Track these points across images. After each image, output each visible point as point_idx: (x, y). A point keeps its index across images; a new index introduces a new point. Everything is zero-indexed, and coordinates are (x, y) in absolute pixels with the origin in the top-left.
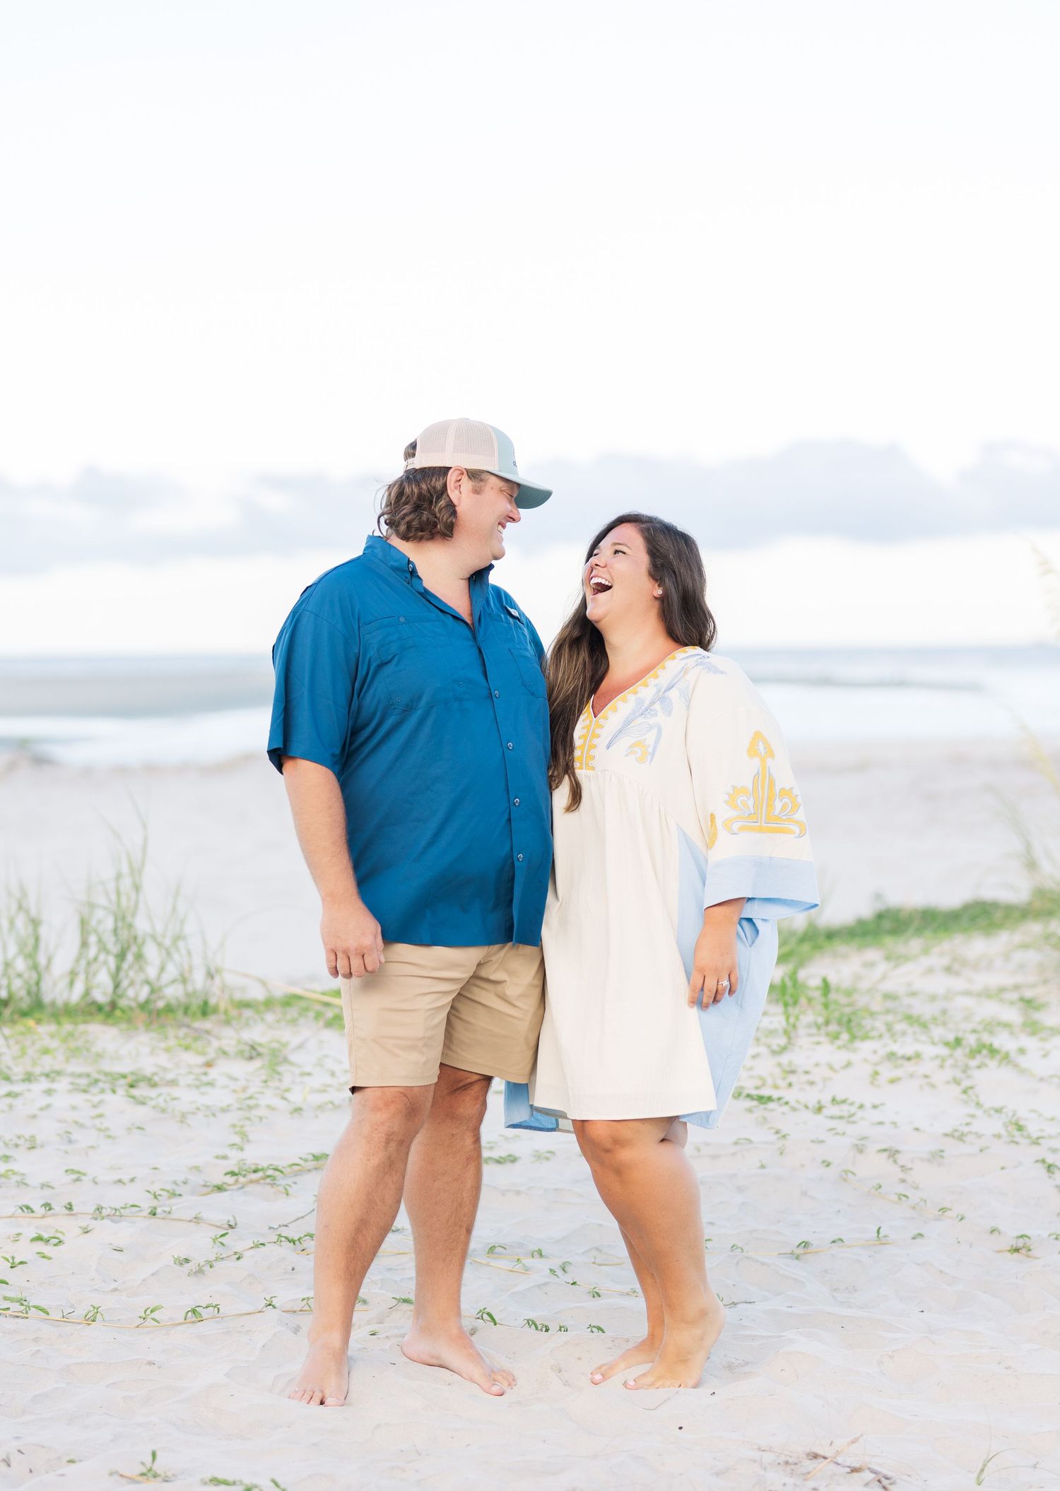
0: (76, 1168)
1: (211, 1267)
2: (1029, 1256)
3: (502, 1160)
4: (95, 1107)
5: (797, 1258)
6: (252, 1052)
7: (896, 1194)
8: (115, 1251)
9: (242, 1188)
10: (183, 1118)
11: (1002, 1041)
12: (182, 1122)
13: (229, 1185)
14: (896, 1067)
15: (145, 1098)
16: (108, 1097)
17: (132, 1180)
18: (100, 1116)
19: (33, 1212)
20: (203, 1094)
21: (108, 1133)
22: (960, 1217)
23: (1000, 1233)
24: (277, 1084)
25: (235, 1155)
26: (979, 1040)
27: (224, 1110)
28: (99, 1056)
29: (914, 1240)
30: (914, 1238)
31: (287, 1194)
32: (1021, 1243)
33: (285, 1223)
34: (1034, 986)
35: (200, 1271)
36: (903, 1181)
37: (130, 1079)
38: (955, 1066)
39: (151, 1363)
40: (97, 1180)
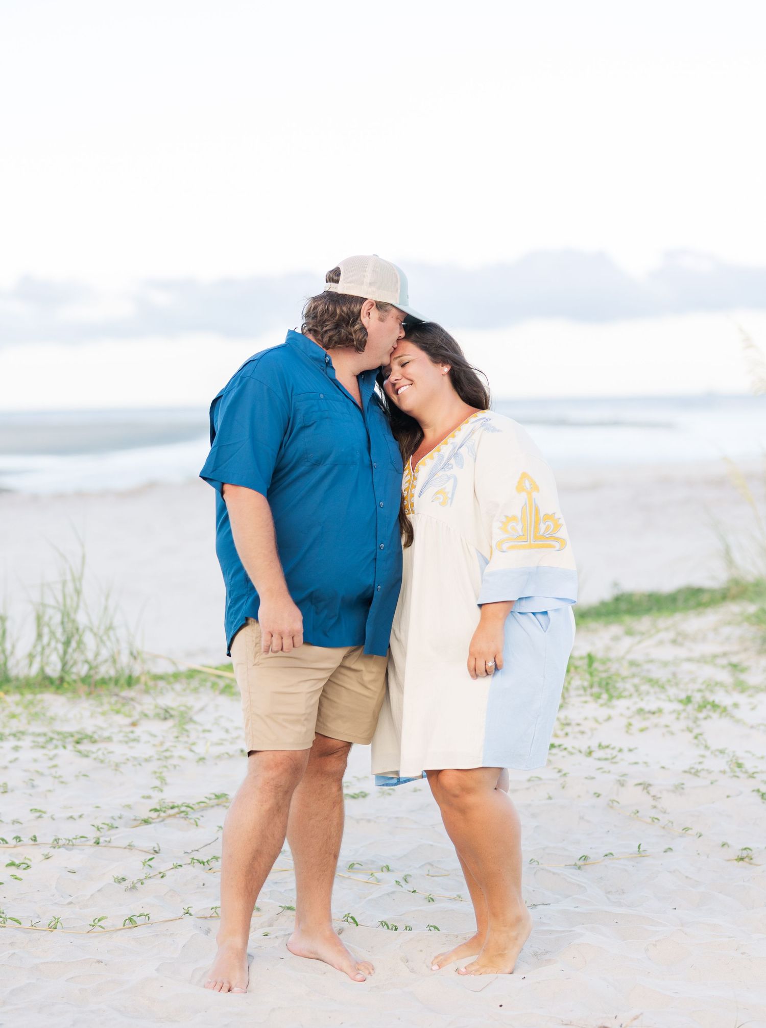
0: (38, 808)
1: (142, 884)
2: (751, 864)
3: (356, 796)
4: (51, 759)
5: (579, 868)
6: (166, 715)
7: (650, 817)
8: (70, 873)
9: (163, 820)
10: (117, 766)
11: (720, 697)
12: (116, 770)
13: (153, 819)
14: (645, 719)
15: (88, 752)
16: (61, 751)
17: (81, 816)
18: (55, 766)
19: (7, 843)
20: (131, 748)
21: (62, 780)
22: (698, 835)
23: (728, 847)
24: (186, 739)
25: (157, 796)
26: (703, 697)
27: (147, 760)
28: (53, 719)
29: (665, 853)
30: (665, 852)
31: (197, 825)
32: (745, 854)
33: (196, 849)
34: (737, 653)
35: (134, 888)
36: (655, 807)
37: (77, 737)
38: (688, 718)
39: (99, 962)
40: (54, 817)
